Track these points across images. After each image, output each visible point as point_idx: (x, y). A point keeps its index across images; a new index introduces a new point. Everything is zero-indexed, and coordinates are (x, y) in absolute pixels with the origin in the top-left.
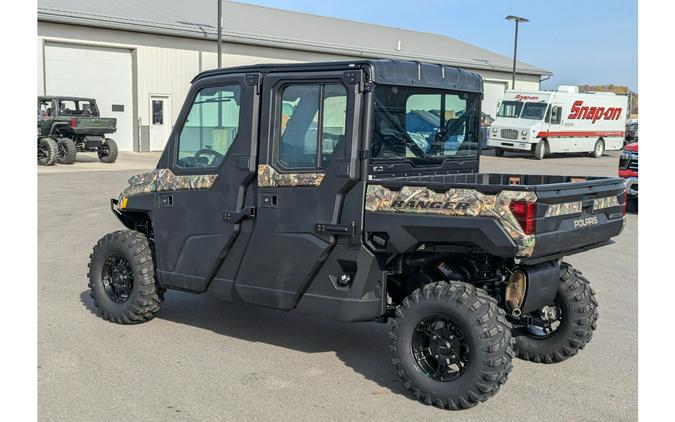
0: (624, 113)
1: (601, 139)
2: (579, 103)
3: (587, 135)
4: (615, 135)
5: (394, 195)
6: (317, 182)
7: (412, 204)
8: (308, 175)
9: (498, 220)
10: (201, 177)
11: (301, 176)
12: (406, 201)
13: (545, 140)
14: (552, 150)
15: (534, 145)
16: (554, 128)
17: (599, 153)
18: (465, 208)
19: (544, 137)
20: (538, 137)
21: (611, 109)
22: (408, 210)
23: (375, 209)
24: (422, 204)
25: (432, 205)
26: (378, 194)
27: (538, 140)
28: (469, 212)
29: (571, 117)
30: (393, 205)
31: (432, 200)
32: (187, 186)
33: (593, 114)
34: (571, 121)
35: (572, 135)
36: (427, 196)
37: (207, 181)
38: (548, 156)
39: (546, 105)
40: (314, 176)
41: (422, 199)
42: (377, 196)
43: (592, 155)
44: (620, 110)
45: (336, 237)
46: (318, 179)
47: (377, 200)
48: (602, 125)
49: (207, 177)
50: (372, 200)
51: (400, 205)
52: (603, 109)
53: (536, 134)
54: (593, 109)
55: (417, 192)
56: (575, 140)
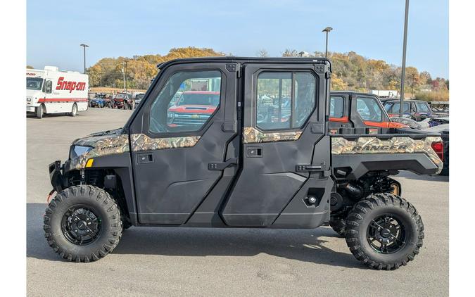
0: (87, 86)
1: (75, 103)
2: (61, 79)
3: (67, 101)
4: (83, 100)
5: (353, 143)
6: (296, 138)
7: (367, 148)
8: (289, 133)
9: (426, 154)
10: (184, 139)
11: (283, 134)
12: (363, 146)
13: (43, 104)
14: (48, 112)
15: (36, 108)
16: (49, 96)
17: (75, 113)
18: (404, 148)
19: (42, 102)
20: (38, 102)
21: (80, 83)
22: (365, 151)
23: (339, 152)
24: (374, 148)
25: (382, 148)
26: (341, 143)
27: (39, 105)
28: (407, 150)
29: (57, 88)
30: (353, 150)
31: (381, 145)
32: (168, 146)
33: (70, 86)
34: (58, 91)
35: (59, 101)
36: (378, 143)
37: (192, 141)
38: (46, 115)
39: (42, 79)
40: (294, 133)
41: (374, 145)
42: (340, 145)
43: (70, 115)
44: (84, 84)
45: (310, 173)
46: (296, 135)
47: (341, 147)
48: (76, 94)
49: (190, 139)
50: (337, 147)
51: (358, 149)
52: (75, 83)
53: (37, 100)
54: (70, 83)
55: (370, 141)
56: (61, 104)
